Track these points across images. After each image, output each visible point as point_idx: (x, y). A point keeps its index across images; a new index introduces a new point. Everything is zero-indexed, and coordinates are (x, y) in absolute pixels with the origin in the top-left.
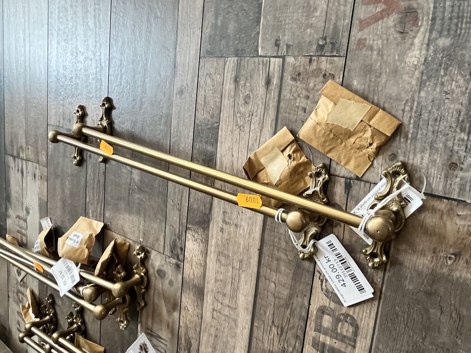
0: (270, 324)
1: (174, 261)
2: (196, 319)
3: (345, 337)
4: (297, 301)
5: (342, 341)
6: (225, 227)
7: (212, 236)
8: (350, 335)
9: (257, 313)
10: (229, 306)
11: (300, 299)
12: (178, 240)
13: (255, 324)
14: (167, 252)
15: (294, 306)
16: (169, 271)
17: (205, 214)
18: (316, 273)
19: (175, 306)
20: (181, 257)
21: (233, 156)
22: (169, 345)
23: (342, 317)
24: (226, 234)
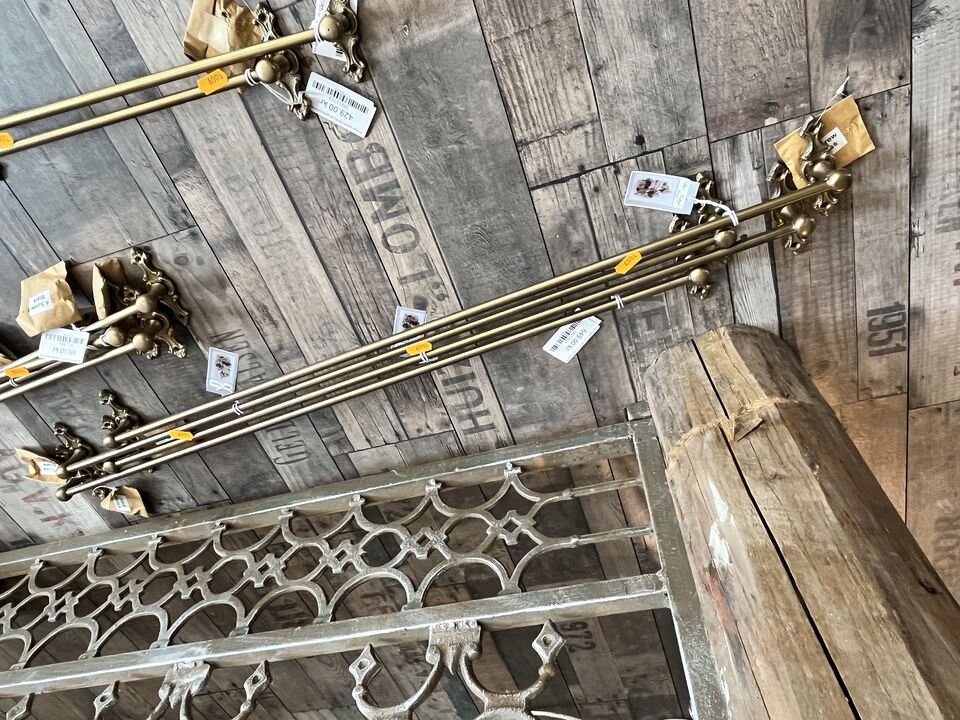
0: (320, 212)
1: (185, 233)
2: (252, 276)
3: (380, 168)
4: (327, 167)
5: (382, 173)
6: (213, 146)
7: (207, 168)
8: (383, 162)
9: (303, 214)
10: (274, 231)
11: (327, 164)
12: (173, 205)
13: (308, 226)
14: (171, 229)
15: (328, 175)
16: (189, 249)
17: (181, 148)
18: (325, 126)
19: (222, 282)
20: (190, 221)
21: (166, 55)
22: (245, 332)
23: (368, 151)
24: (219, 154)
